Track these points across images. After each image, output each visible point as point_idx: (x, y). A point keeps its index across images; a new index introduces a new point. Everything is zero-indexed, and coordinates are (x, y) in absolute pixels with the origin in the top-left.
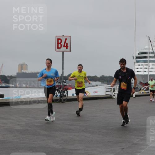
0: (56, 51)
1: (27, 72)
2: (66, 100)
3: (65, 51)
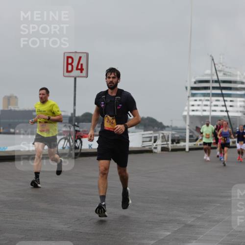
0: (64, 76)
1: (17, 109)
2: (79, 155)
3: (78, 77)
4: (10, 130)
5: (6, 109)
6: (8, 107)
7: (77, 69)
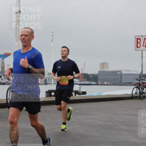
0: (135, 50)
1: (108, 70)
2: (145, 97)
3: (144, 50)
4: (104, 83)
5: (102, 70)
6: (103, 69)
7: (143, 46)
